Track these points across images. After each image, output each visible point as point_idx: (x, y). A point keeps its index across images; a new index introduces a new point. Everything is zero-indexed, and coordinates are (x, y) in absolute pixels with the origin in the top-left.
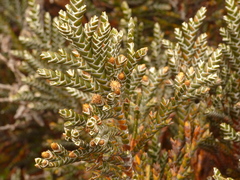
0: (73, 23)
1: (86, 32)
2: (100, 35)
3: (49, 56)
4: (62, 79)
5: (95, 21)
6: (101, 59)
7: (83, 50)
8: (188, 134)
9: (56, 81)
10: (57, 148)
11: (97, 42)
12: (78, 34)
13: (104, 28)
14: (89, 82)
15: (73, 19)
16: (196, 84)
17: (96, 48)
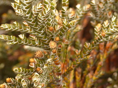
0: (24, 7)
1: (34, 12)
2: (43, 15)
3: (7, 27)
4: (15, 41)
5: (40, 7)
6: (43, 27)
7: (31, 23)
8: (102, 48)
9: (11, 42)
10: (11, 82)
11: (40, 19)
12: (28, 14)
13: (46, 12)
14: (34, 40)
15: (25, 5)
16: (110, 33)
17: (40, 22)
